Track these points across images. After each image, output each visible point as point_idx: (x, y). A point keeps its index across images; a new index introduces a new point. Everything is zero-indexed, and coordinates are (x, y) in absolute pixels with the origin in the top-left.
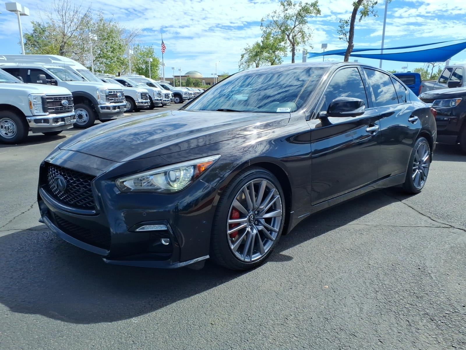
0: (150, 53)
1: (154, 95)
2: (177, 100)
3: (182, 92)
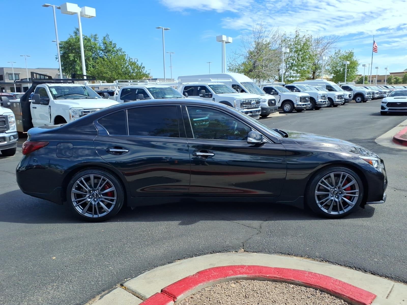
0: (349, 56)
1: (318, 97)
2: (359, 99)
3: (364, 91)
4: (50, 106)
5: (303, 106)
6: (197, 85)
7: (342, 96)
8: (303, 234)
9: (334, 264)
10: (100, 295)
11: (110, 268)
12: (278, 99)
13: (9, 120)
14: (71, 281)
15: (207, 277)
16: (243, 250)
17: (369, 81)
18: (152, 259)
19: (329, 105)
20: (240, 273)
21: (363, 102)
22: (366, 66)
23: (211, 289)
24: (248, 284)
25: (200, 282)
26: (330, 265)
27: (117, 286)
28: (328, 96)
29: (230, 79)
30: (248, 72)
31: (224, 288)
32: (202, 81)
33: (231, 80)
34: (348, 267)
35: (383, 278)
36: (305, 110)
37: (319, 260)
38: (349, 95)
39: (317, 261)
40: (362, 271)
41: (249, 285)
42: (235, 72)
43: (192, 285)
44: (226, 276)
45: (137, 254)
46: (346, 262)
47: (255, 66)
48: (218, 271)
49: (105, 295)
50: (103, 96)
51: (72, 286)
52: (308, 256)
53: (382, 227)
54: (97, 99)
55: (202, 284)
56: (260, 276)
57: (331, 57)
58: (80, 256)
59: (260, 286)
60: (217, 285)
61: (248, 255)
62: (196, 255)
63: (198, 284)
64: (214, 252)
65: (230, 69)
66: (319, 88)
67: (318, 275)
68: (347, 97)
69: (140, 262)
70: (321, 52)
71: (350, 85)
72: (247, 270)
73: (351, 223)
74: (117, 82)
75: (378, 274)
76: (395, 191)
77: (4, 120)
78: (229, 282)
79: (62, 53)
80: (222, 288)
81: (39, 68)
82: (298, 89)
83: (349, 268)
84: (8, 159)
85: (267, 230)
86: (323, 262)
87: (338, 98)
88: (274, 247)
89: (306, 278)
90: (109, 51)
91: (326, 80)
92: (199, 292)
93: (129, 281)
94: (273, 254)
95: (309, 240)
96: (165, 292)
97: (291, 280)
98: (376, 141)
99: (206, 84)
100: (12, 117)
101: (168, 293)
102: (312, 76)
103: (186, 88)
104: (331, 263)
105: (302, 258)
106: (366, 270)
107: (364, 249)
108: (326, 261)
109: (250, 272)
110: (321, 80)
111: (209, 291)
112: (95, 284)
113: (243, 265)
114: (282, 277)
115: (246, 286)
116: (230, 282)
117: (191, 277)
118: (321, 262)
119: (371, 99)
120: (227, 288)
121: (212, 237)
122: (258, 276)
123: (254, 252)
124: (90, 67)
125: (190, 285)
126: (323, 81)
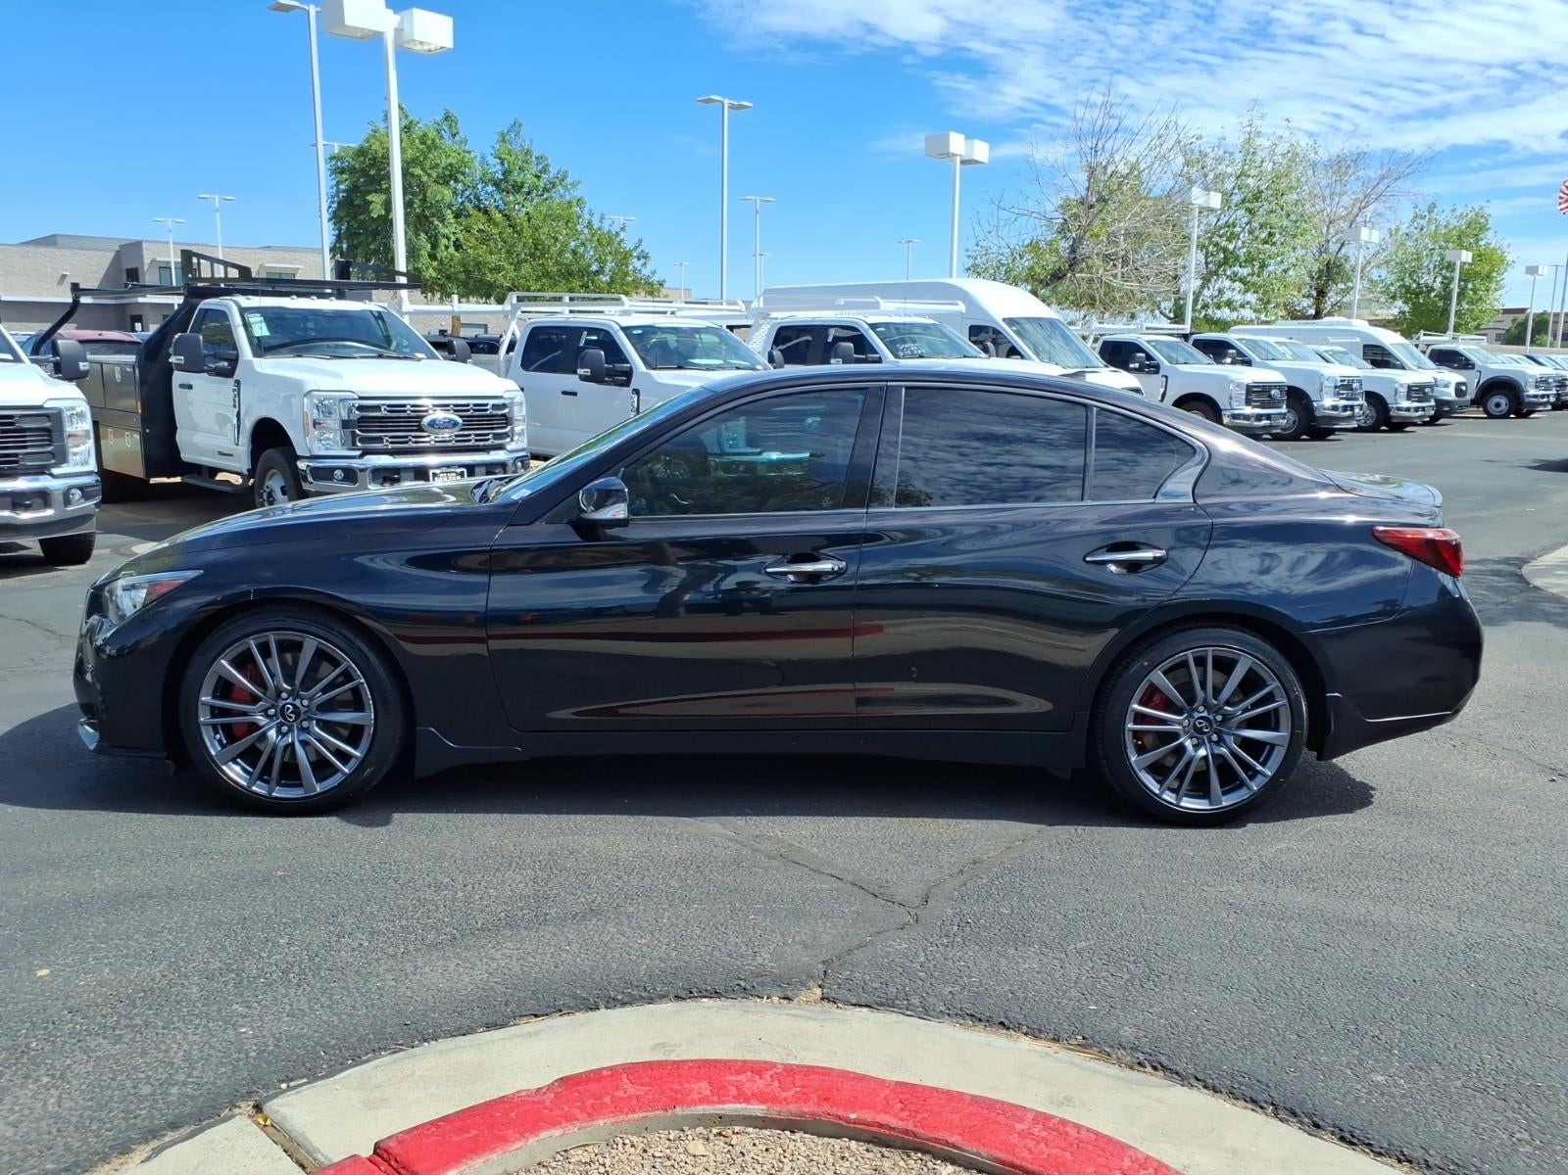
0: (1472, 231)
1: (1321, 390)
2: (1502, 401)
3: (1524, 375)
4: (238, 383)
5: (1256, 424)
6: (824, 321)
7: (1427, 390)
8: (1092, 942)
9: (1186, 1083)
10: (155, 1144)
11: (243, 1030)
12: (1159, 391)
13: (68, 429)
14: (62, 1077)
15: (590, 1102)
16: (818, 991)
17: (1555, 336)
18: (424, 1005)
19: (1370, 422)
20: (742, 1097)
21: (1517, 417)
22: (1540, 272)
23: (596, 1155)
24: (761, 1147)
25: (553, 1123)
26: (1169, 1086)
27: (237, 1111)
28: (1366, 388)
29: (959, 302)
30: (1048, 282)
31: (653, 1156)
32: (847, 306)
33: (961, 307)
34: (1246, 1101)
35: (1387, 1164)
36: (1269, 437)
37: (1129, 1058)
38: (1459, 384)
39: (1119, 1062)
40: (1301, 1123)
41: (767, 1150)
42: (995, 279)
43: (510, 1131)
44: (674, 1103)
45: (376, 980)
46: (1241, 1079)
47: (1075, 258)
48: (647, 1080)
49: (170, 1146)
50: (449, 353)
51: (60, 1098)
52: (1084, 1038)
53: (1451, 934)
54: (419, 360)
55: (557, 1132)
56: (820, 1115)
57: (1397, 230)
58: (148, 970)
59: (812, 1160)
60: (627, 1141)
61: (827, 1016)
62: (612, 1003)
63: (541, 1129)
64: (691, 992)
65: (975, 266)
66: (1334, 353)
67: (1072, 1132)
68: (1449, 395)
69: (374, 1013)
70: (1356, 210)
71: (1464, 344)
72: (776, 1083)
73: (1320, 907)
74: (515, 301)
75: (1369, 1145)
76: (1553, 780)
77: (48, 424)
78: (683, 1130)
79: (344, 191)
80: (645, 1156)
81: (269, 247)
82: (1245, 356)
83: (1246, 1108)
84: (58, 576)
85: (950, 912)
86: (1142, 1069)
87: (1409, 398)
88: (951, 989)
89: (1015, 1139)
90: (517, 188)
91: (1367, 323)
92: (539, 1164)
93: (293, 1092)
94: (938, 1018)
95: (1112, 970)
96: (385, 1156)
97: (947, 1143)
98: (1525, 570)
99: (862, 318)
100: (81, 415)
101: (396, 1161)
102: (1310, 307)
103: (784, 333)
104: (1175, 1076)
105: (1055, 1047)
106: (1321, 1123)
107: (1339, 1026)
108: (1155, 1068)
109: (784, 1095)
110: (1344, 324)
111: (586, 1163)
112: (151, 1095)
113: (766, 1062)
114: (910, 1127)
115: (752, 1154)
116: (689, 1132)
117: (526, 1096)
118: (1131, 1068)
119: (1549, 407)
120: (668, 1158)
121: (708, 929)
122: (812, 1114)
123: (860, 1006)
124: (447, 247)
125: (504, 1132)
126: (1350, 324)
